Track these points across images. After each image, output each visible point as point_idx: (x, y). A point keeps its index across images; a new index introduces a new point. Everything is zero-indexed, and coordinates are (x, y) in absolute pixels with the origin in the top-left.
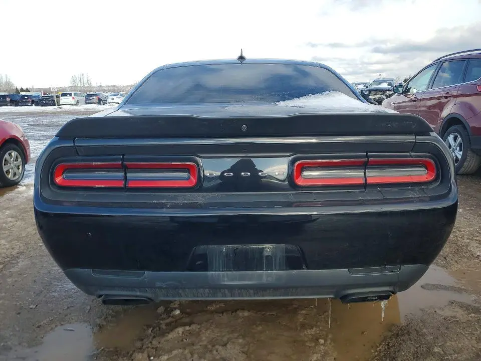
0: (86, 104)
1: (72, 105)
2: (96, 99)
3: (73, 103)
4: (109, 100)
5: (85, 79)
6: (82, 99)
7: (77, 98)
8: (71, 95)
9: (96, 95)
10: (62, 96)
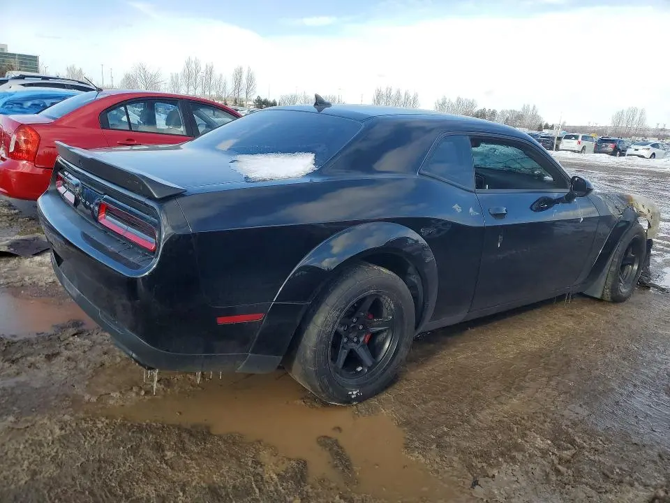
0: (595, 152)
1: (574, 151)
2: (610, 147)
3: (576, 149)
4: (629, 151)
5: (637, 118)
6: (590, 145)
7: (584, 143)
8: (576, 138)
9: (612, 141)
10: (565, 138)
